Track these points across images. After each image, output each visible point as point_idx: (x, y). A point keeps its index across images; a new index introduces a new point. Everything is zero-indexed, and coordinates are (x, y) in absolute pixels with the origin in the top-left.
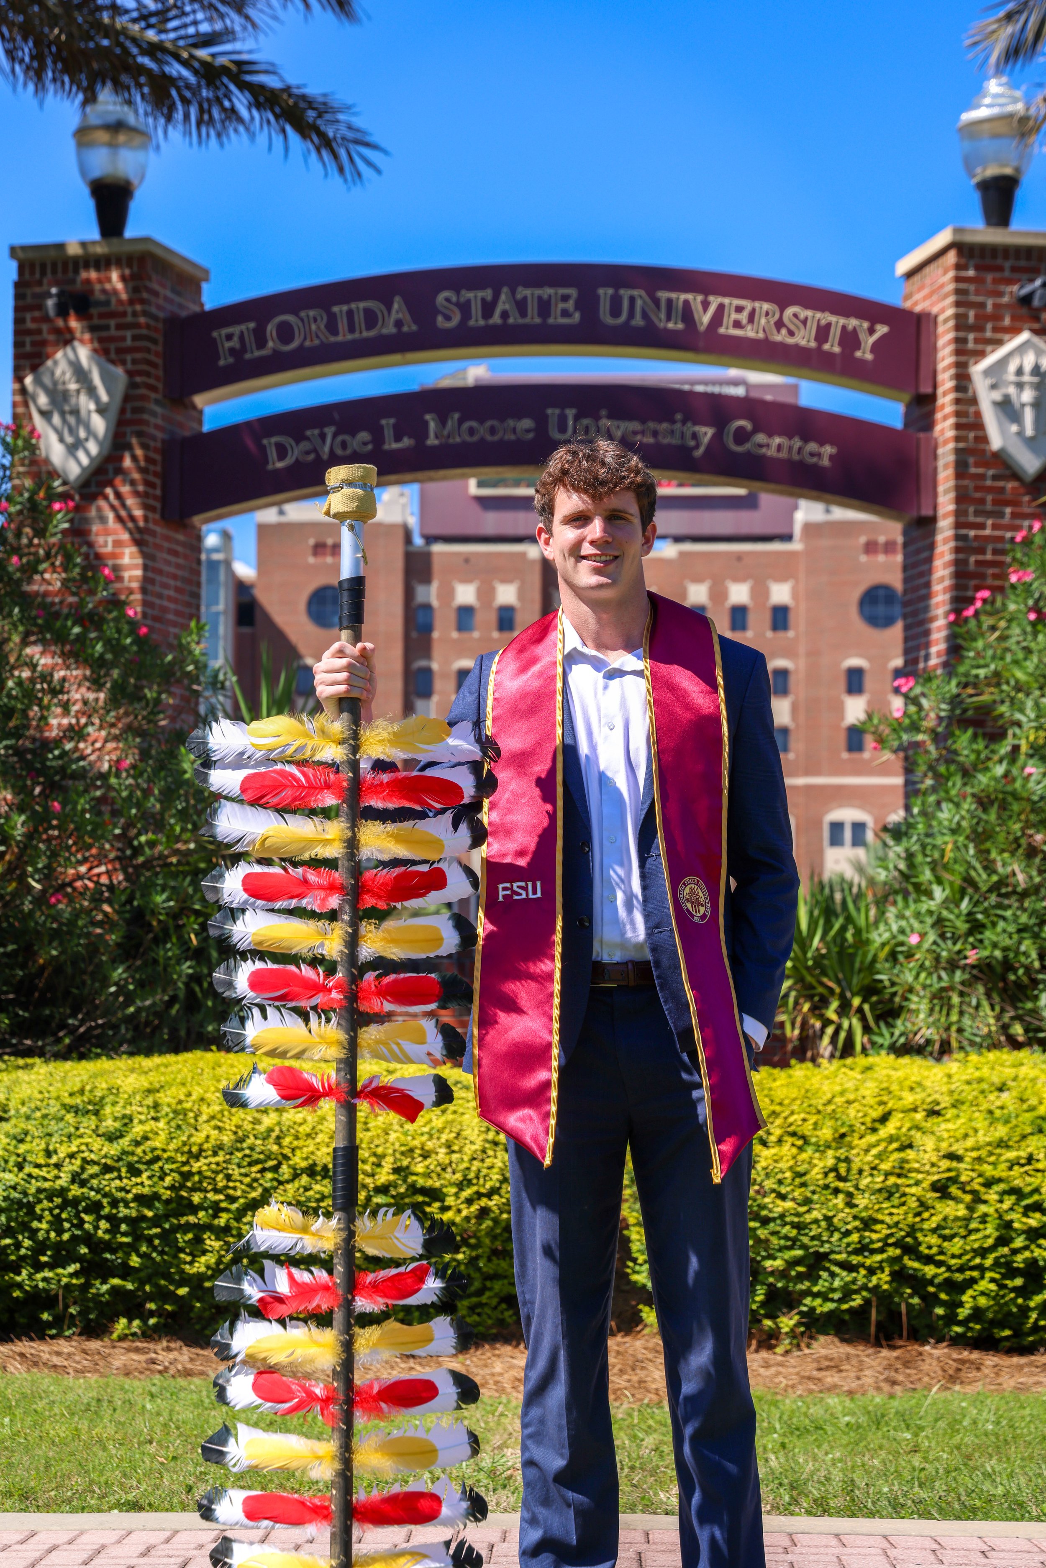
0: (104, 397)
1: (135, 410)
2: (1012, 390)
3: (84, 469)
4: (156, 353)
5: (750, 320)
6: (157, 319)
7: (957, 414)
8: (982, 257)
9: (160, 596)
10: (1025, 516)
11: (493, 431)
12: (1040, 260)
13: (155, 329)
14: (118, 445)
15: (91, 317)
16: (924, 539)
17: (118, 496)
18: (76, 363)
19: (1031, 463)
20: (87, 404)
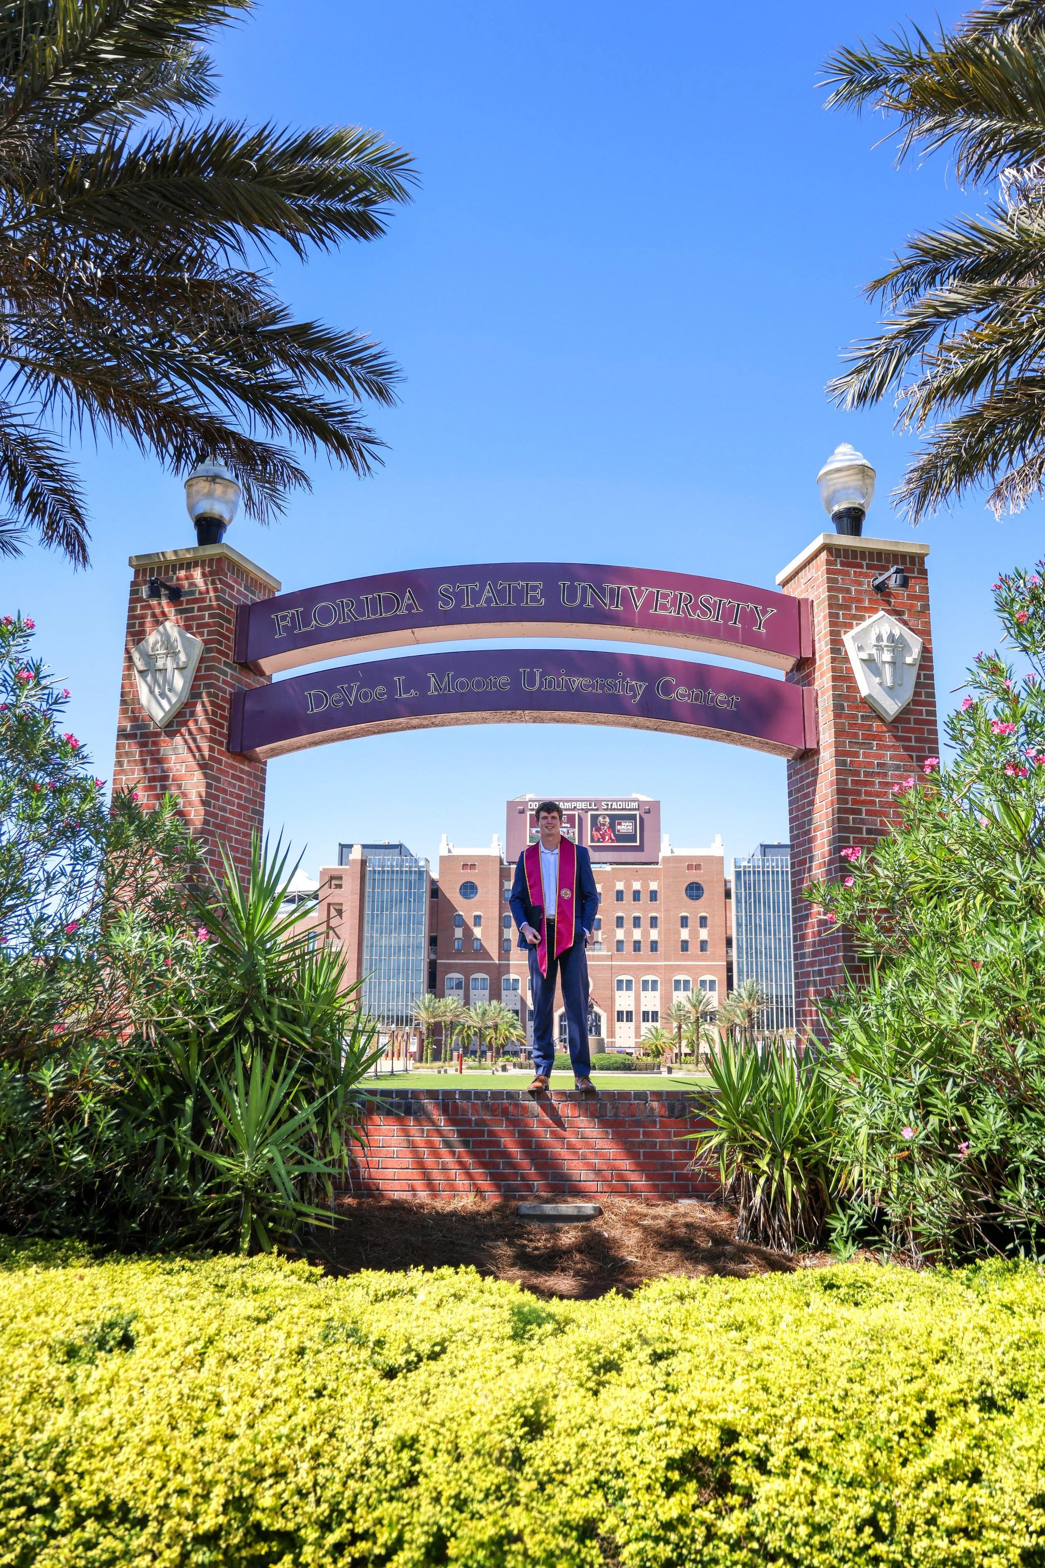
0: (183, 657)
2: (874, 651)
3: (166, 713)
4: (228, 629)
5: (673, 604)
6: (230, 605)
7: (834, 669)
8: (846, 557)
9: (224, 810)
10: (887, 748)
11: (478, 685)
12: (888, 561)
13: (228, 612)
14: (194, 694)
15: (181, 603)
16: (807, 768)
17: (190, 733)
18: (167, 636)
19: (891, 707)
20: (170, 664)
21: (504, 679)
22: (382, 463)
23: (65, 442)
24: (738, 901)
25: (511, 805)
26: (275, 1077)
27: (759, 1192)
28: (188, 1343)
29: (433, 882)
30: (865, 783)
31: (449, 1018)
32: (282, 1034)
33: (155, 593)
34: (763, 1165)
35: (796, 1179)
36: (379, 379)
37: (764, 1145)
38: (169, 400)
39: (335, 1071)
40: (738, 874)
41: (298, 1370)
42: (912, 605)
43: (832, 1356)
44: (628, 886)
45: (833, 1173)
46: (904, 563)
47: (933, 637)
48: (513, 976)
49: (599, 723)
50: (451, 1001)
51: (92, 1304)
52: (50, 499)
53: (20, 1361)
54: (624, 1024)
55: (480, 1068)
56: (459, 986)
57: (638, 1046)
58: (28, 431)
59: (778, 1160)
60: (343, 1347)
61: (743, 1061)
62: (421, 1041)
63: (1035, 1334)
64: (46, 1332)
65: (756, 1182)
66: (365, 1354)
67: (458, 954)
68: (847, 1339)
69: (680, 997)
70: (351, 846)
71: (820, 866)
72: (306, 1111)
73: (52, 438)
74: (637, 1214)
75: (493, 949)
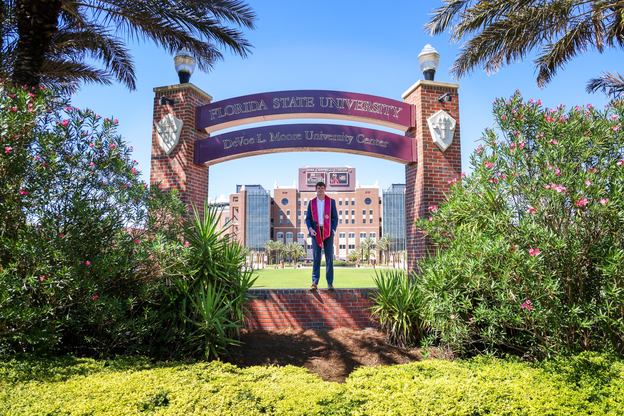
0: (175, 128)
1: (185, 132)
2: (438, 125)
3: (170, 149)
4: (193, 116)
5: (363, 106)
6: (193, 107)
7: (423, 132)
8: (428, 89)
9: (193, 186)
10: (443, 162)
11: (289, 137)
12: (444, 90)
13: (193, 110)
14: (180, 142)
15: (174, 106)
16: (413, 169)
17: (179, 157)
18: (169, 119)
19: (444, 146)
20: (171, 130)
21: (299, 135)
22: (252, 53)
23: (126, 42)
24: (384, 205)
25: (300, 170)
26: (217, 291)
27: (394, 327)
28: (189, 402)
29: (272, 199)
30: (434, 175)
31: (278, 248)
32: (218, 276)
33: (164, 102)
34: (396, 317)
35: (408, 323)
36: (248, 19)
37: (396, 311)
38: (166, 25)
39: (238, 287)
40: (384, 195)
41: (229, 411)
42: (453, 107)
43: (423, 400)
44: (344, 199)
45: (421, 320)
46: (450, 91)
47: (460, 119)
48: (301, 233)
49: (335, 151)
50: (279, 243)
51: (152, 387)
52: (120, 64)
53: (127, 411)
54: (342, 250)
55: (290, 266)
56: (282, 237)
57: (347, 257)
58: (111, 38)
59: (401, 316)
60: (245, 401)
61: (389, 280)
62: (268, 257)
63: (493, 388)
64: (136, 399)
65: (393, 323)
66: (253, 404)
67: (282, 225)
68: (427, 393)
69: (362, 240)
70: (241, 186)
71: (417, 206)
72: (229, 304)
73: (121, 40)
74: (350, 333)
75: (294, 223)
